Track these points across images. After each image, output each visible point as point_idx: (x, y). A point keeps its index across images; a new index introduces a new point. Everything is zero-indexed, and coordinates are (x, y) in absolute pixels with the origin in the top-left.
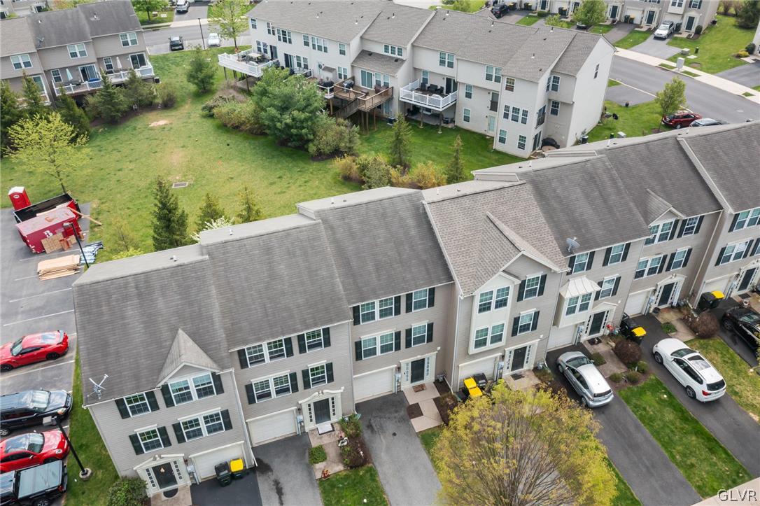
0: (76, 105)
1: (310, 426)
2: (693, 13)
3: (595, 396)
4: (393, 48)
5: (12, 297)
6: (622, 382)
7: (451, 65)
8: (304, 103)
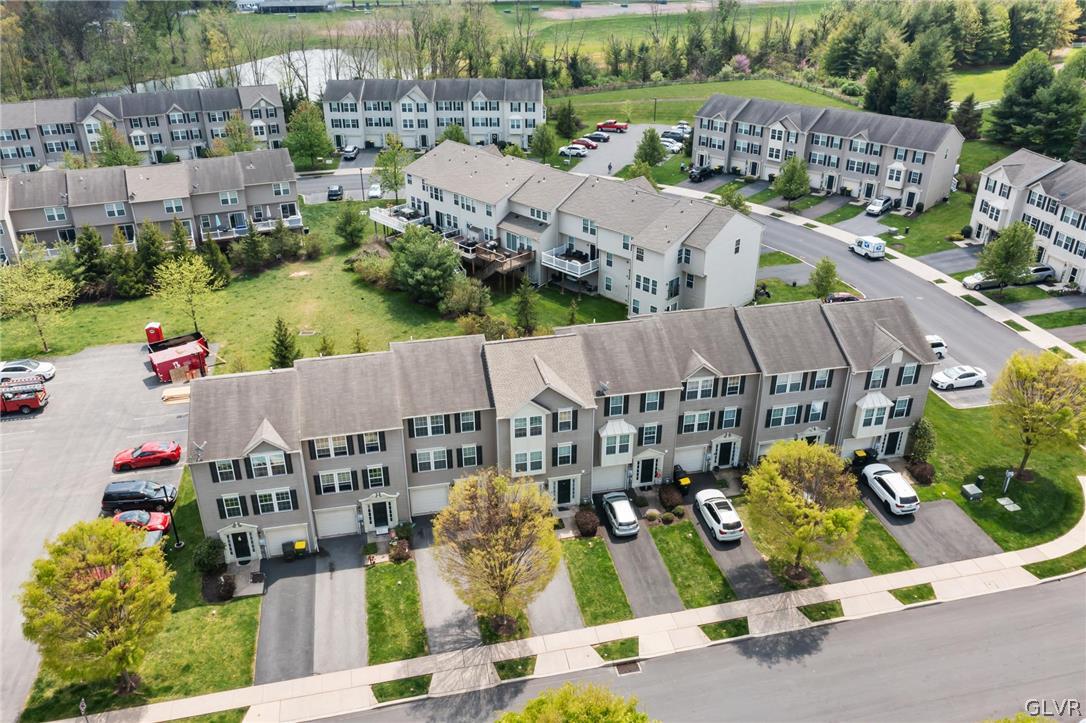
0: (219, 252)
1: (369, 527)
2: (913, 188)
3: (620, 524)
4: (539, 212)
5: (137, 416)
6: (657, 521)
7: (593, 232)
8: (436, 262)
